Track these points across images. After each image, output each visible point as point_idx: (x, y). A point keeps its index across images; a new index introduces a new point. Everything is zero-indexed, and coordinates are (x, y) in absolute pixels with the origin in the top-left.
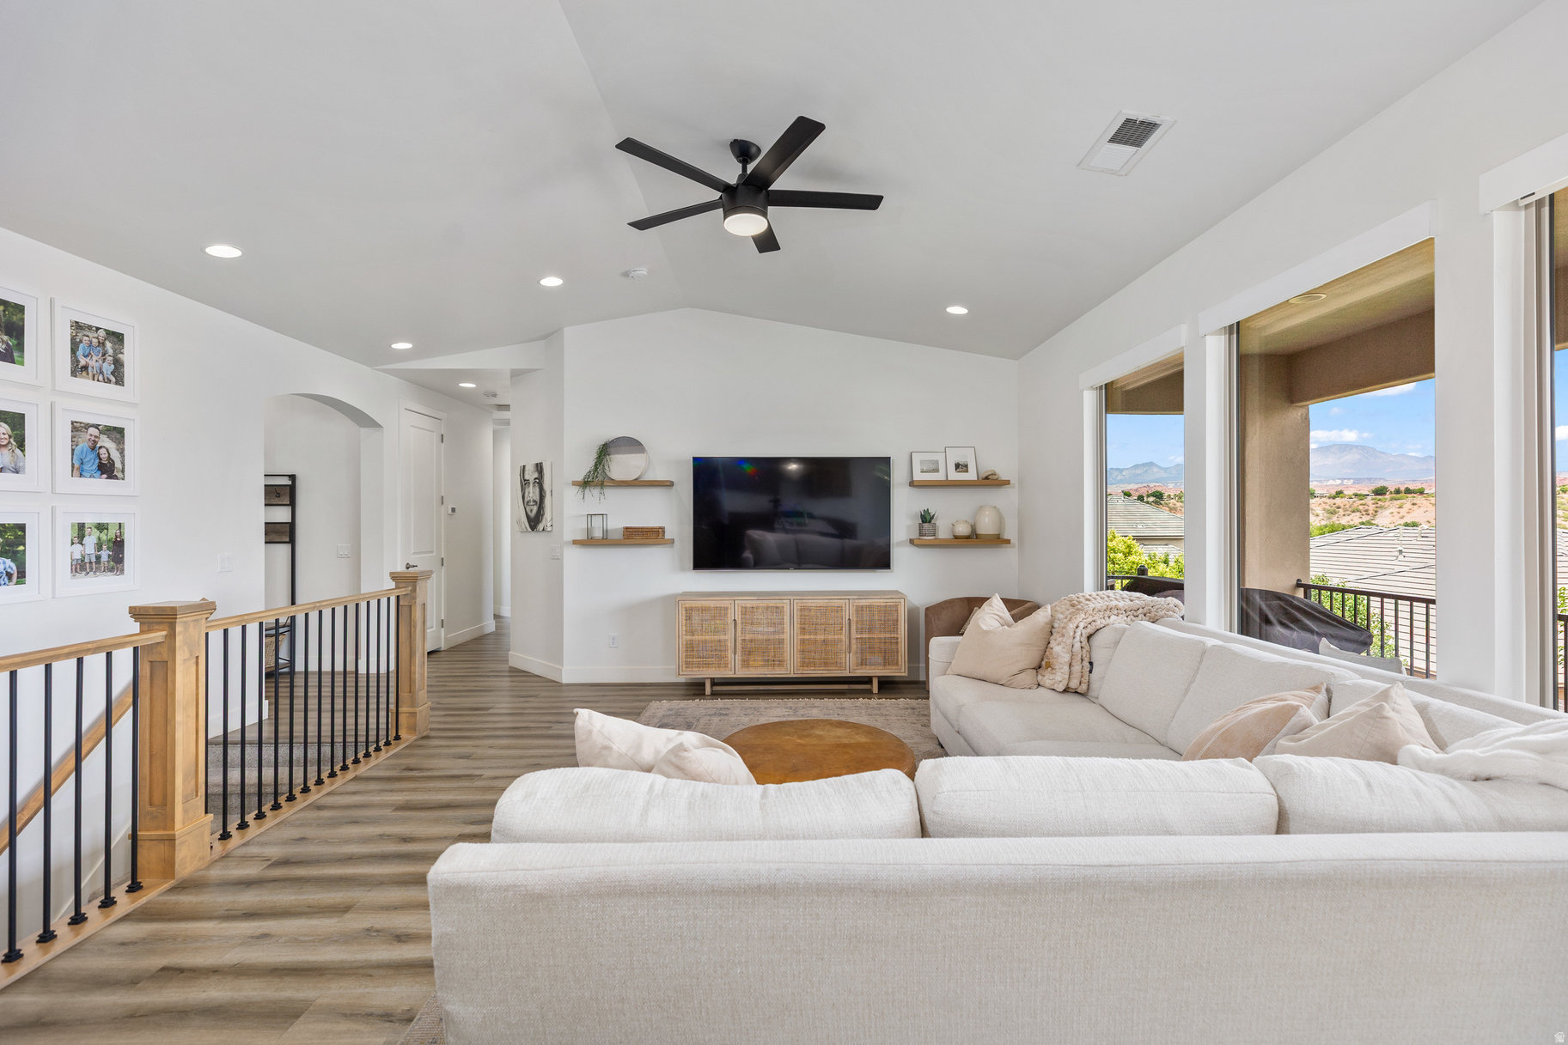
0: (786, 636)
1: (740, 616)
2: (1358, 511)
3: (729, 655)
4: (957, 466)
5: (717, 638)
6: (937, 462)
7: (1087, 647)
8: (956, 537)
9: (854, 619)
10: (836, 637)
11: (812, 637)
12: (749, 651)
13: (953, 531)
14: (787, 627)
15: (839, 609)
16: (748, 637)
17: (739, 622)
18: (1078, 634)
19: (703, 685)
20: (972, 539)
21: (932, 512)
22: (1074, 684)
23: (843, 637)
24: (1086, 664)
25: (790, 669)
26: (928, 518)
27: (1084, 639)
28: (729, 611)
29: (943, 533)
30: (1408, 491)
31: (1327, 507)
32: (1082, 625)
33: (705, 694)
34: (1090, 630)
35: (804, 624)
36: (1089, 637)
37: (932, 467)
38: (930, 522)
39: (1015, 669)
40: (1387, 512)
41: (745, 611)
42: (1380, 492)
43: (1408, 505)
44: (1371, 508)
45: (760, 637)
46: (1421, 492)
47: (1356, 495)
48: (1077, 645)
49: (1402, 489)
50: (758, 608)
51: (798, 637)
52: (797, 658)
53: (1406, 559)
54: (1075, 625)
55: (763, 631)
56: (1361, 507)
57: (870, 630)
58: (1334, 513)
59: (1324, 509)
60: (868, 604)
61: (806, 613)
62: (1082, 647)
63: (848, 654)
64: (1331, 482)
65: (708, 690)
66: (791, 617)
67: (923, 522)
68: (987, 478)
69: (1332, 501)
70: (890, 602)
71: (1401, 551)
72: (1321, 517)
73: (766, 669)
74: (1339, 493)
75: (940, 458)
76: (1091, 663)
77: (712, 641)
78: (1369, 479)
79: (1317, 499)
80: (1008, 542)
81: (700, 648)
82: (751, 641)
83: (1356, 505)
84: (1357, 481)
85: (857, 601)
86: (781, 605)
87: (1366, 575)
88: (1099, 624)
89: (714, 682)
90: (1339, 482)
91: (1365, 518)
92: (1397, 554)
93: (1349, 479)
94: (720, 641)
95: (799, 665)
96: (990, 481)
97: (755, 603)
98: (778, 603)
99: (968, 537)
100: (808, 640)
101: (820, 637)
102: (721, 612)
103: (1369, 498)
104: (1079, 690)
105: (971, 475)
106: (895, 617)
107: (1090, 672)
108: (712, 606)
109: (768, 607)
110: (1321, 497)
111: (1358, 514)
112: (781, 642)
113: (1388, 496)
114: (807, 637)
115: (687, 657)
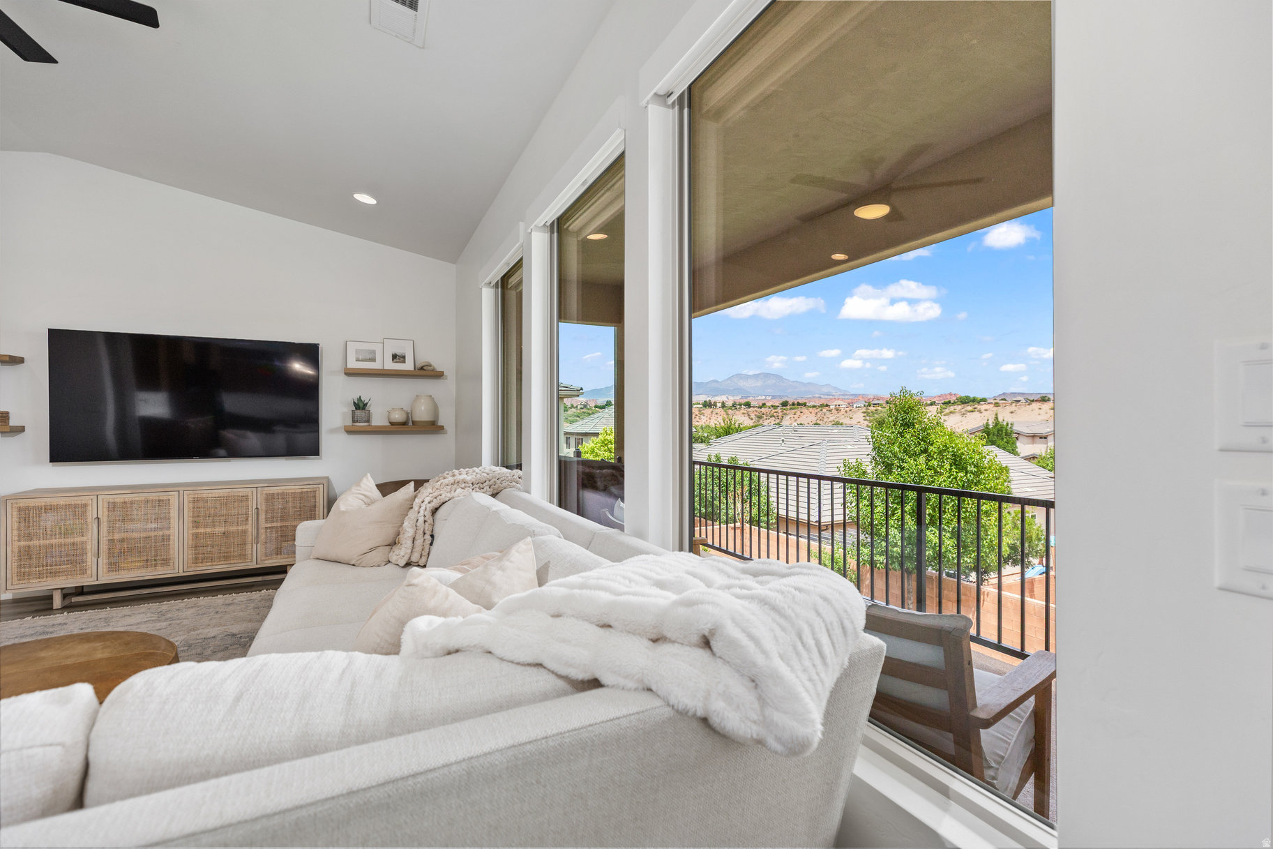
0: (174, 532)
1: (106, 513)
2: (774, 416)
3: (89, 560)
4: (394, 357)
5: (69, 540)
6: (374, 352)
7: (430, 521)
8: (392, 424)
9: (262, 507)
10: (240, 528)
11: (209, 530)
12: (119, 553)
13: (389, 418)
14: (174, 521)
15: (244, 498)
16: (117, 536)
17: (104, 520)
18: (423, 508)
19: (50, 598)
20: (405, 426)
21: (365, 399)
22: (415, 558)
23: (249, 528)
24: (428, 537)
25: (179, 565)
26: (361, 405)
27: (428, 514)
28: (90, 508)
29: (378, 420)
30: (799, 404)
31: (757, 414)
32: (426, 501)
33: (52, 609)
34: (435, 504)
35: (198, 516)
36: (435, 511)
37: (371, 356)
38: (364, 408)
39: (365, 548)
40: (788, 417)
41: (112, 507)
42: (785, 404)
43: (798, 413)
44: (780, 414)
45: (135, 535)
46: (805, 405)
47: (772, 406)
48: (421, 519)
49: (796, 403)
50: (132, 502)
51: (189, 532)
52: (189, 554)
53: (786, 445)
54: (421, 500)
55: (139, 528)
56: (775, 414)
57: (283, 519)
58: (761, 417)
59: (756, 415)
60: (280, 491)
61: (201, 505)
62: (425, 521)
63: (255, 546)
64: (760, 398)
65: (57, 602)
66: (181, 510)
67: (356, 409)
68: (422, 368)
69: (759, 410)
70: (306, 488)
71: (783, 440)
72: (754, 420)
73: (144, 570)
74: (764, 404)
75: (377, 348)
76: (432, 536)
77: (61, 545)
78: (780, 396)
79: (752, 408)
80: (442, 428)
81: (43, 555)
82: (122, 540)
83: (772, 412)
84: (774, 397)
85: (266, 489)
86: (167, 497)
87: (764, 456)
88: (444, 498)
89: (66, 594)
90: (764, 397)
91: (777, 421)
92: (781, 442)
93: (769, 396)
94: (74, 544)
95: (190, 561)
96: (425, 372)
97: (128, 498)
98: (163, 496)
99: (404, 424)
100: (204, 534)
101: (219, 530)
102: (79, 511)
103: (779, 408)
104: (420, 563)
105: (408, 366)
106: (312, 504)
107: (431, 544)
108: (62, 503)
109: (148, 501)
110: (754, 407)
111: (773, 418)
112: (166, 539)
113: (788, 407)
114: (201, 530)
115: (20, 567)
